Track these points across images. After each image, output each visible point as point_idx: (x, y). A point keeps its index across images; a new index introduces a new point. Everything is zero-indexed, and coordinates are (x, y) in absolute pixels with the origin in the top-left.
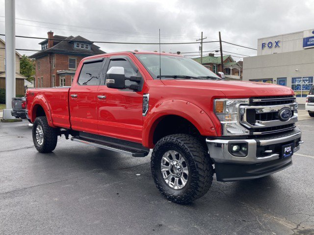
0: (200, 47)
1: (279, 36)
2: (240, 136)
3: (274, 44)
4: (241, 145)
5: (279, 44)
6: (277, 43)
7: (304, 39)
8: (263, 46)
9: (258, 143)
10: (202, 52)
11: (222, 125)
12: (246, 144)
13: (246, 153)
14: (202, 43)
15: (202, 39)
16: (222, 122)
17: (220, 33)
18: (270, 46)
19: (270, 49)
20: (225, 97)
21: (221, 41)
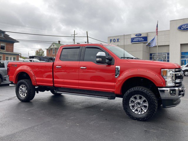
0: (73, 39)
1: (118, 36)
2: (172, 86)
3: (117, 40)
4: (173, 90)
5: (119, 40)
6: (118, 40)
7: (131, 38)
8: (111, 41)
9: (179, 89)
10: (74, 42)
11: (166, 81)
12: (175, 90)
13: (175, 94)
14: (74, 37)
15: (74, 35)
16: (166, 80)
17: (87, 32)
18: (114, 41)
19: (114, 43)
20: (167, 68)
21: (87, 37)
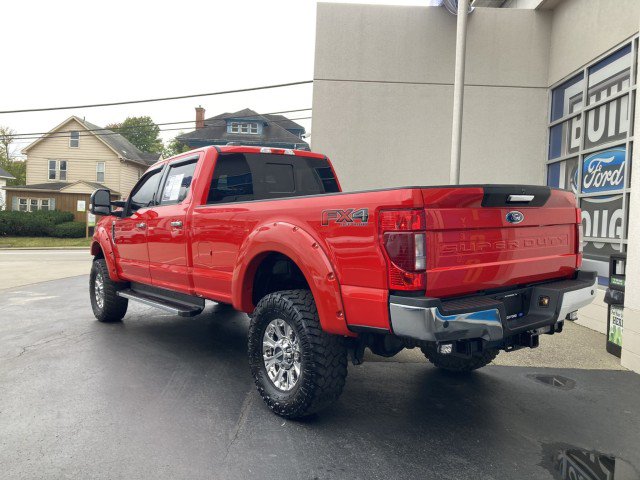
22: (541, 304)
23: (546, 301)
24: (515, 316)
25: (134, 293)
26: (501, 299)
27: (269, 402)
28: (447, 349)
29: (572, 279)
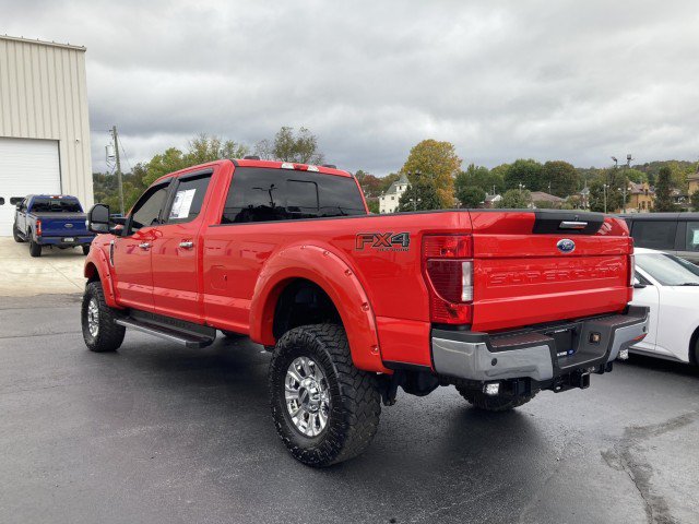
22: (592, 341)
23: (597, 338)
24: (565, 353)
25: (133, 321)
26: (550, 335)
27: (289, 445)
28: (493, 389)
29: (623, 314)
